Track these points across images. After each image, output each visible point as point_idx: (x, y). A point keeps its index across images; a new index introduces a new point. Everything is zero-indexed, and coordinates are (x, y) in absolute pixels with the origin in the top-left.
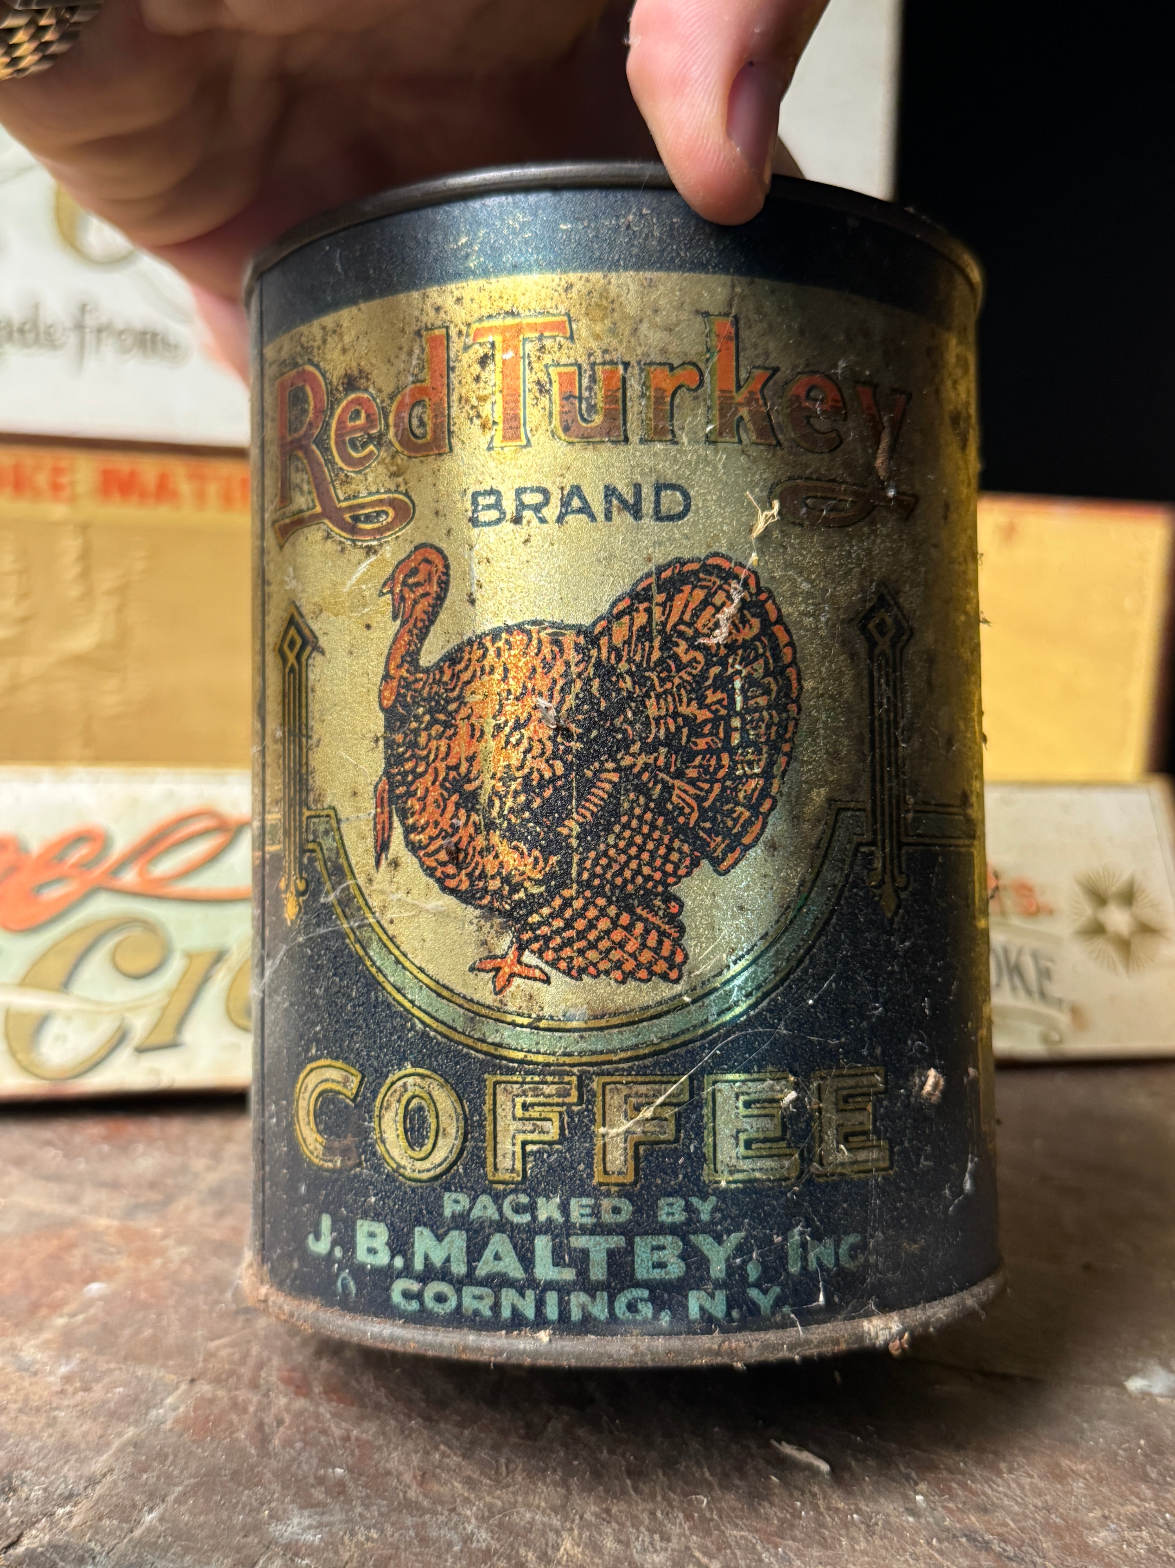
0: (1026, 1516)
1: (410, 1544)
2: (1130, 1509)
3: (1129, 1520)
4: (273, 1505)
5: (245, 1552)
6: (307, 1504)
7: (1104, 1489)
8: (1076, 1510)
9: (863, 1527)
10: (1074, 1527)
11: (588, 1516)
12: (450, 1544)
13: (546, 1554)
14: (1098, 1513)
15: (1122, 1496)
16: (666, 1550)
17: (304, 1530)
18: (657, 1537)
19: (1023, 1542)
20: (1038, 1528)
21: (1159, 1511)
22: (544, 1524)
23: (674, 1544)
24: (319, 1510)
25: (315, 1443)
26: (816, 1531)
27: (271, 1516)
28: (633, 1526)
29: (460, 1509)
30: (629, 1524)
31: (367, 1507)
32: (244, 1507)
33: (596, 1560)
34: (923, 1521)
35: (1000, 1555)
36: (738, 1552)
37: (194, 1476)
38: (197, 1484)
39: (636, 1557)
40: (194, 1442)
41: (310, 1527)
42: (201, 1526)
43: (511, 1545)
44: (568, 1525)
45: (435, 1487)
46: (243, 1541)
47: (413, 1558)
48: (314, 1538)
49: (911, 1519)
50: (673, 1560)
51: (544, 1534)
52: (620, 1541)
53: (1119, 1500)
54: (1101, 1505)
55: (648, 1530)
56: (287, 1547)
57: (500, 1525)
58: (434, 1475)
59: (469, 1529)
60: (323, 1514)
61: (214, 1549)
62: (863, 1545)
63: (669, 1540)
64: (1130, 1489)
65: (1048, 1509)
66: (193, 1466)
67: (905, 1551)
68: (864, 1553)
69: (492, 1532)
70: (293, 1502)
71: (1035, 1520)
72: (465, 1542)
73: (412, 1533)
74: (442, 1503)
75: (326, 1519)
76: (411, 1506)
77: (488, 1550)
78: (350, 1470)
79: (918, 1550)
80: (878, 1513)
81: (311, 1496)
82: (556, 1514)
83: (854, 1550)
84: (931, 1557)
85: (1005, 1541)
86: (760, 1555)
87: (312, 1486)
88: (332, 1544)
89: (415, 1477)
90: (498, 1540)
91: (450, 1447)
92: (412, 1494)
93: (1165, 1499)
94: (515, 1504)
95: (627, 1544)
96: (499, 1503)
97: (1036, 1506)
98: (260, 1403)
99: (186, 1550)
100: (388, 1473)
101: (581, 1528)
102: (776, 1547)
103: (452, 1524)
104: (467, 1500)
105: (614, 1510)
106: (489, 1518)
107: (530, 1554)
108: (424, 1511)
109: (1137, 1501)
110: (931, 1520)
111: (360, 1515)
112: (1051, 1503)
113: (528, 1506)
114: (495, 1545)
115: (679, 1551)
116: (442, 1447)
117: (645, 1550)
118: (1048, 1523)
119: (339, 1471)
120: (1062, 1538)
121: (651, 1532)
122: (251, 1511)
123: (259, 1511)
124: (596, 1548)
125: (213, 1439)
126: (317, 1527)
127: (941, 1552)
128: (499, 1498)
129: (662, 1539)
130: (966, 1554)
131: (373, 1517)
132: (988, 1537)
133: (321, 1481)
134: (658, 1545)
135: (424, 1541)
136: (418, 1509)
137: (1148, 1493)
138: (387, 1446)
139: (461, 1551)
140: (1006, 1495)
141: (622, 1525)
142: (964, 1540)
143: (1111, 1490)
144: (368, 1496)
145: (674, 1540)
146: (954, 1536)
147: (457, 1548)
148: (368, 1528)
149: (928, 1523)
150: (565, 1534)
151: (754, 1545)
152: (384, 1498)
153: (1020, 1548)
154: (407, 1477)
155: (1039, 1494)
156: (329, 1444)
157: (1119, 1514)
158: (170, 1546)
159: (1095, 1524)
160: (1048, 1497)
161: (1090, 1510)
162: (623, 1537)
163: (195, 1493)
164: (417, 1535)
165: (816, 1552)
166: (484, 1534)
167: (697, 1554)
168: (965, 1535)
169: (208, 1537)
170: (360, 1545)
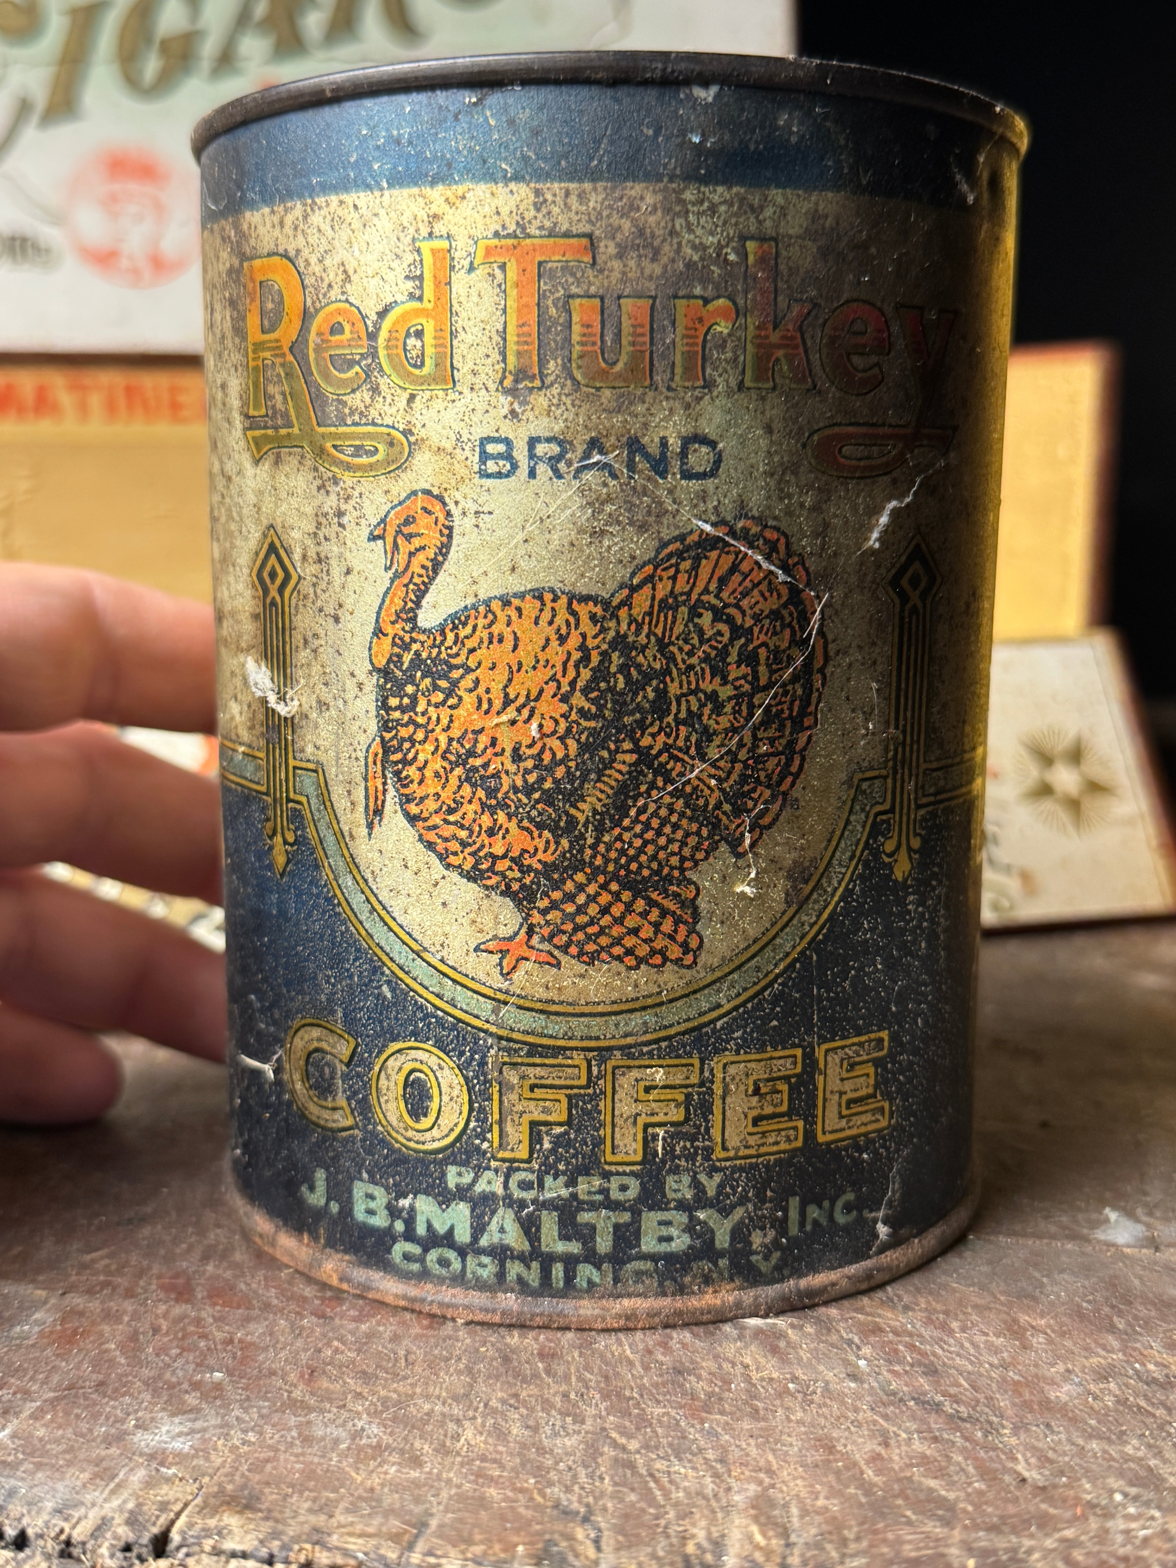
0: (981, 1375)
1: (292, 1445)
2: (1094, 1360)
3: (1094, 1371)
4: (140, 1414)
5: (104, 1464)
6: (179, 1410)
7: (1068, 1343)
8: (1036, 1366)
9: (800, 1396)
10: (1034, 1382)
11: (493, 1403)
12: (337, 1441)
13: (444, 1445)
14: (1061, 1367)
15: (1087, 1349)
16: (579, 1432)
17: (173, 1438)
18: (569, 1420)
19: (978, 1401)
20: (994, 1385)
21: (1127, 1362)
22: (443, 1415)
23: (589, 1425)
24: (192, 1416)
25: (194, 1348)
26: (746, 1403)
27: (137, 1427)
28: (543, 1410)
29: (350, 1405)
30: (539, 1408)
31: (246, 1410)
32: (107, 1418)
33: (500, 1448)
34: (866, 1386)
35: (951, 1417)
36: (659, 1430)
37: (55, 1391)
38: (57, 1399)
39: (546, 1442)
40: (58, 1355)
41: (180, 1434)
42: (57, 1441)
43: (405, 1439)
44: (471, 1413)
45: (325, 1384)
46: (103, 1453)
47: (292, 1458)
48: (182, 1445)
49: (853, 1385)
50: (587, 1443)
51: (442, 1424)
52: (528, 1427)
53: (1083, 1353)
54: (1065, 1359)
55: (561, 1413)
56: (152, 1457)
57: (395, 1419)
58: (324, 1372)
59: (360, 1424)
60: (195, 1420)
61: (69, 1464)
62: (800, 1415)
63: (583, 1422)
64: (1096, 1342)
65: (1005, 1366)
66: (56, 1378)
67: (847, 1418)
68: (800, 1422)
69: (385, 1426)
70: (163, 1409)
71: (991, 1378)
72: (353, 1439)
73: (294, 1433)
74: (331, 1401)
75: (199, 1424)
76: (295, 1405)
77: (379, 1445)
78: (230, 1373)
79: (860, 1417)
80: (816, 1381)
81: (184, 1402)
82: (458, 1403)
83: (789, 1420)
84: (875, 1422)
85: (957, 1401)
86: (683, 1431)
87: (187, 1392)
88: (203, 1451)
89: (302, 1376)
90: (391, 1434)
91: (344, 1343)
92: (297, 1394)
93: (1135, 1349)
94: (412, 1396)
95: (536, 1429)
96: (395, 1396)
97: (991, 1365)
98: (135, 1311)
99: (39, 1466)
100: (273, 1373)
101: (484, 1416)
102: (702, 1422)
103: (340, 1421)
104: (359, 1395)
105: (523, 1394)
106: (382, 1412)
107: (426, 1447)
108: (310, 1409)
109: (1103, 1353)
110: (875, 1384)
111: (238, 1419)
112: (1008, 1360)
113: (427, 1397)
114: (386, 1439)
115: (593, 1433)
116: (336, 1343)
117: (556, 1434)
118: (1004, 1380)
119: (218, 1375)
120: (1020, 1395)
121: (564, 1414)
122: (116, 1422)
123: (123, 1421)
124: (501, 1435)
125: (80, 1350)
126: (187, 1434)
127: (886, 1417)
128: (395, 1391)
129: (575, 1422)
130: (914, 1418)
131: (252, 1419)
132: (939, 1398)
133: (196, 1386)
134: (571, 1428)
135: (307, 1440)
136: (303, 1409)
137: (1116, 1344)
138: (274, 1346)
139: (349, 1448)
140: (958, 1355)
141: (532, 1410)
142: (912, 1403)
143: (1075, 1344)
144: (248, 1399)
145: (589, 1422)
146: (901, 1400)
147: (343, 1446)
148: (245, 1431)
149: (872, 1388)
150: (467, 1424)
151: (678, 1422)
152: (268, 1400)
153: (974, 1409)
154: (293, 1377)
155: (996, 1351)
156: (209, 1349)
157: (1084, 1367)
158: (21, 1462)
159: (1058, 1379)
160: (1005, 1355)
161: (1053, 1365)
162: (531, 1423)
163: (54, 1407)
164: (300, 1434)
165: (746, 1425)
166: (375, 1429)
167: (614, 1435)
168: (913, 1399)
169: (65, 1452)
170: (234, 1449)
